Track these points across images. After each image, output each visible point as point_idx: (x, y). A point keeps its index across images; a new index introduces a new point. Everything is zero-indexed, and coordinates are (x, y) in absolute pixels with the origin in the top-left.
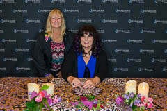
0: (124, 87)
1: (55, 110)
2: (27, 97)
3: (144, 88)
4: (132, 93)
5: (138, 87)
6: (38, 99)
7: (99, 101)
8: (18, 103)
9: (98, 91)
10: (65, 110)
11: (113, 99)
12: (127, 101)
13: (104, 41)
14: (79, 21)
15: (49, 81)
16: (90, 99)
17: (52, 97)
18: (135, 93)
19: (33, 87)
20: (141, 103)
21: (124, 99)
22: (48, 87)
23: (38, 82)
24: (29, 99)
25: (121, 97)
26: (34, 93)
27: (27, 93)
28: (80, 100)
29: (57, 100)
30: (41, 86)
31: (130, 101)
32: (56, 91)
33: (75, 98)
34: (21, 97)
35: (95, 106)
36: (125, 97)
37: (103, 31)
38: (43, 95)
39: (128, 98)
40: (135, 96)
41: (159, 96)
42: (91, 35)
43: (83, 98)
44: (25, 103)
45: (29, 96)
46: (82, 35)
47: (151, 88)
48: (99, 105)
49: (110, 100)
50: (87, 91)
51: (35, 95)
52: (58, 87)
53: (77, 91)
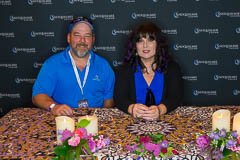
0: (210, 120)
1: (99, 158)
2: (55, 138)
4: (223, 130)
5: (232, 120)
6: (72, 142)
7: (170, 143)
8: (41, 148)
9: (167, 128)
10: (117, 158)
11: (192, 141)
12: (215, 142)
14: (135, 16)
15: (89, 113)
16: (155, 140)
17: (95, 138)
18: (228, 131)
19: (65, 123)
20: (238, 145)
21: (210, 140)
22: (89, 122)
24: (59, 141)
25: (205, 137)
26: (66, 131)
27: (55, 132)
28: (141, 142)
29: (103, 142)
30: (77, 121)
31: (220, 142)
32: (101, 129)
33: (132, 140)
34: (45, 140)
35: (164, 151)
36: (212, 135)
37: (174, 32)
38: (81, 134)
39: (217, 137)
40: (227, 135)
42: (152, 38)
43: (144, 139)
44: (52, 148)
45: (59, 137)
48: (170, 149)
49: (188, 141)
50: (151, 128)
51: (67, 135)
52: (104, 122)
53: (135, 128)
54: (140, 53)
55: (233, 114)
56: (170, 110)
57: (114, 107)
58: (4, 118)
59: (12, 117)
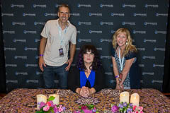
2: (36, 106)
3: (135, 99)
4: (126, 103)
5: (130, 97)
6: (45, 109)
7: (97, 110)
9: (96, 101)
11: (109, 108)
12: (121, 109)
13: (102, 57)
14: (80, 40)
15: (55, 92)
16: (89, 108)
17: (57, 106)
18: (128, 103)
19: (41, 98)
20: (133, 111)
21: (118, 108)
22: (54, 98)
23: (45, 93)
24: (38, 108)
25: (116, 106)
27: (36, 103)
28: (82, 109)
29: (62, 109)
30: (48, 96)
31: (124, 109)
32: (61, 101)
33: (77, 107)
34: (31, 107)
36: (119, 105)
37: (101, 49)
38: (50, 104)
39: (122, 107)
40: (127, 105)
41: (148, 105)
43: (84, 107)
44: (34, 112)
45: (38, 106)
46: (85, 53)
47: (141, 98)
49: (107, 108)
50: (87, 101)
51: (43, 104)
52: (62, 97)
53: (79, 101)
54: (85, 60)
55: (131, 93)
56: (98, 91)
57: (68, 89)
58: (9, 95)
59: (13, 94)
